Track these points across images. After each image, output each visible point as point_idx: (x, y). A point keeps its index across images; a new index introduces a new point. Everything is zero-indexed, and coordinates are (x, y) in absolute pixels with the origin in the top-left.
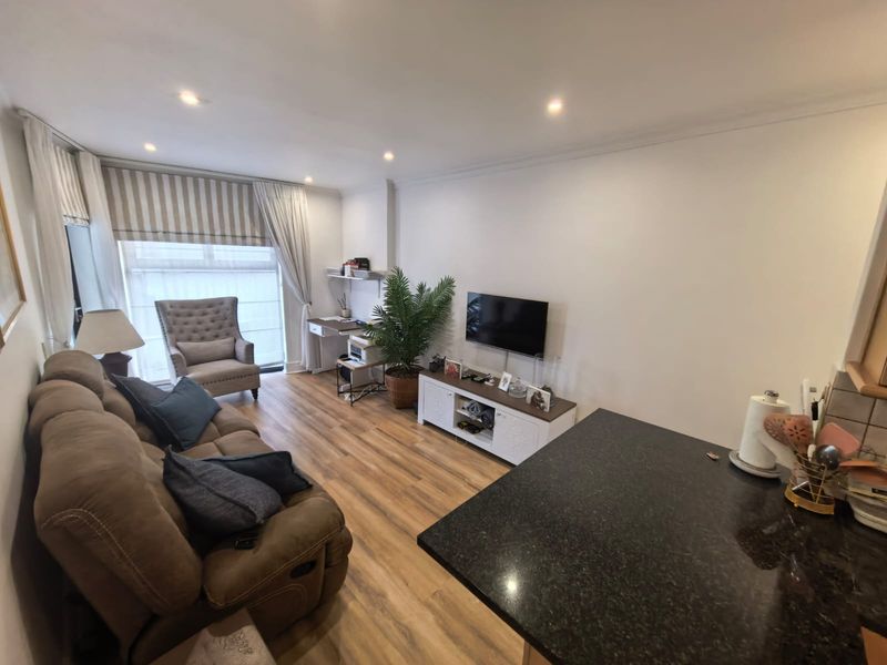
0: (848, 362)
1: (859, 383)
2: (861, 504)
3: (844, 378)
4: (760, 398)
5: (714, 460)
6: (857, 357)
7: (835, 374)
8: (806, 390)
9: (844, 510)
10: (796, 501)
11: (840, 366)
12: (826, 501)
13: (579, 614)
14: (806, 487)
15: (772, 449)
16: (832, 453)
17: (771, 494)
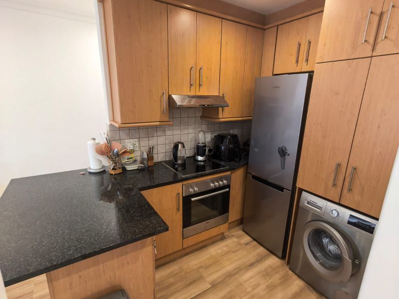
0: (110, 121)
1: (117, 125)
2: (127, 165)
3: (111, 126)
4: (91, 142)
5: (84, 174)
6: (112, 119)
7: (108, 126)
8: (103, 134)
9: (124, 169)
10: (113, 172)
11: (109, 123)
12: (120, 168)
13: (76, 242)
14: (114, 166)
15: (100, 159)
16: (117, 151)
17: (105, 176)
